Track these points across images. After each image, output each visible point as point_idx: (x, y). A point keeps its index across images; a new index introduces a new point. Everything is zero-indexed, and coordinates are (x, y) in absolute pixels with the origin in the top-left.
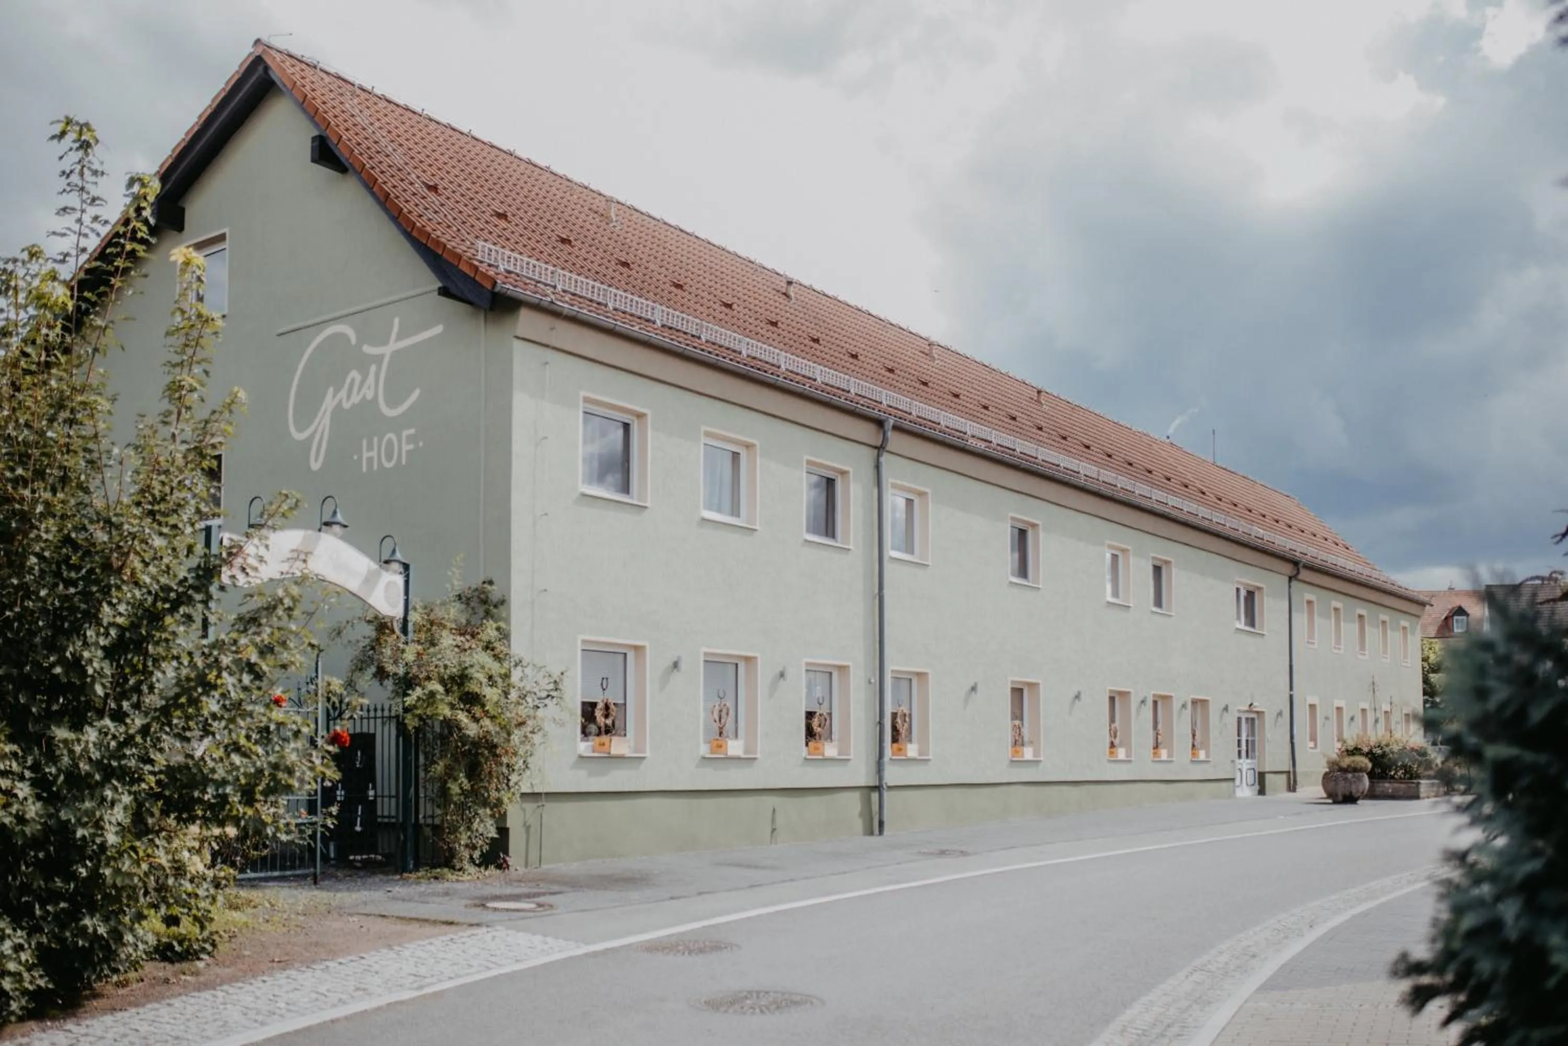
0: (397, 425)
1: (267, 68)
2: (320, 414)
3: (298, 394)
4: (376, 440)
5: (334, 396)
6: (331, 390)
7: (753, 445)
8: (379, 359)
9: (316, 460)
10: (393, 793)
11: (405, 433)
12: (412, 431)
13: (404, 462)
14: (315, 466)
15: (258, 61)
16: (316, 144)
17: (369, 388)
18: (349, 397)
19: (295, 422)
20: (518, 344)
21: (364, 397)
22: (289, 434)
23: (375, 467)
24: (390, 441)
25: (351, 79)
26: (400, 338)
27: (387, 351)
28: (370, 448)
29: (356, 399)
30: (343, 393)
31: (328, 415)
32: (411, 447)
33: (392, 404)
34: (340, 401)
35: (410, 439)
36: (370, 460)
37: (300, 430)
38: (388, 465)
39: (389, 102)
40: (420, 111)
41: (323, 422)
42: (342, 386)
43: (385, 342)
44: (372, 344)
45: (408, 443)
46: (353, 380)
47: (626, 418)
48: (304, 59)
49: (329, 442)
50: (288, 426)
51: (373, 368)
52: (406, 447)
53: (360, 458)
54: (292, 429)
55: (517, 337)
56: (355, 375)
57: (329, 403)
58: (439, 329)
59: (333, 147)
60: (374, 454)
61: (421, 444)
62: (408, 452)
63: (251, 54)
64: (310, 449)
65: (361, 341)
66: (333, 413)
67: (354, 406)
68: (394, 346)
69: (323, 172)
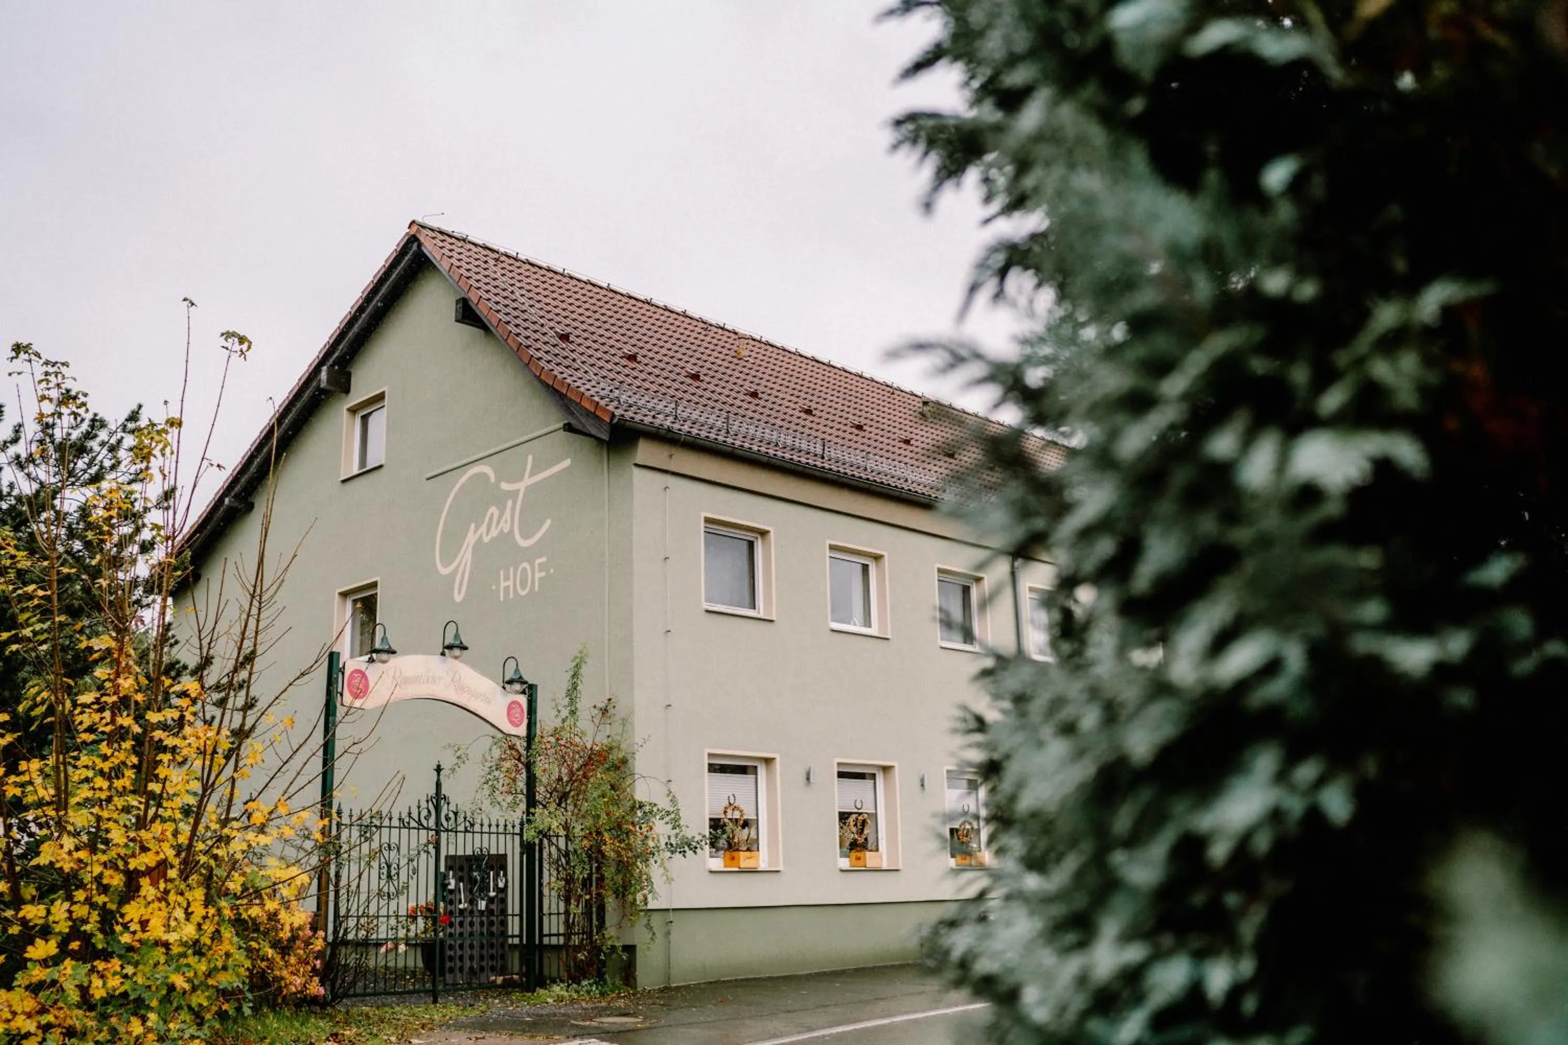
0: (530, 555)
1: (420, 245)
2: (464, 548)
3: (444, 532)
4: (512, 569)
5: (475, 532)
6: (473, 526)
7: (881, 557)
8: (514, 494)
9: (459, 593)
10: (517, 911)
11: (538, 561)
12: (544, 559)
13: (537, 589)
14: (458, 598)
15: (412, 239)
16: (460, 305)
17: (506, 522)
18: (488, 533)
19: (441, 561)
20: (636, 471)
21: (502, 530)
22: (437, 571)
23: (511, 596)
24: (524, 569)
25: (496, 248)
26: (532, 474)
27: (521, 486)
28: (507, 578)
29: (494, 533)
30: (483, 528)
31: (470, 549)
32: (543, 574)
33: (525, 536)
34: (481, 536)
35: (542, 567)
36: (507, 588)
37: (446, 564)
38: (523, 593)
39: (532, 265)
40: (561, 271)
41: (466, 556)
42: (483, 522)
43: (521, 479)
44: (509, 481)
45: (540, 571)
46: (492, 515)
47: (750, 536)
48: (455, 234)
49: (471, 573)
50: (435, 565)
51: (510, 503)
52: (538, 575)
53: (498, 589)
54: (439, 566)
55: (637, 465)
56: (493, 510)
57: (471, 539)
58: (567, 463)
59: (474, 307)
60: (510, 583)
61: (552, 571)
62: (541, 579)
63: (407, 234)
64: (454, 581)
65: (499, 479)
66: (474, 547)
67: (493, 539)
68: (528, 481)
69: (467, 331)
